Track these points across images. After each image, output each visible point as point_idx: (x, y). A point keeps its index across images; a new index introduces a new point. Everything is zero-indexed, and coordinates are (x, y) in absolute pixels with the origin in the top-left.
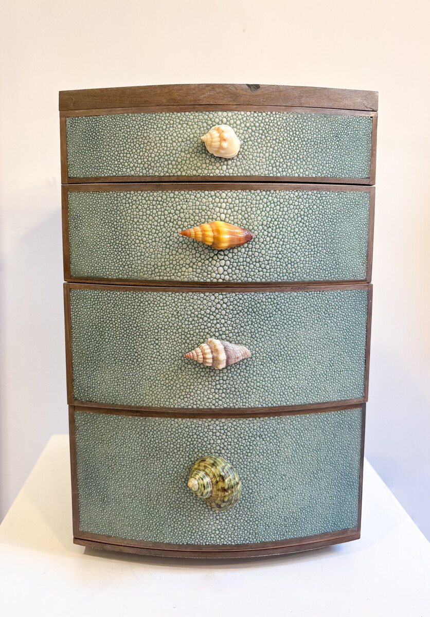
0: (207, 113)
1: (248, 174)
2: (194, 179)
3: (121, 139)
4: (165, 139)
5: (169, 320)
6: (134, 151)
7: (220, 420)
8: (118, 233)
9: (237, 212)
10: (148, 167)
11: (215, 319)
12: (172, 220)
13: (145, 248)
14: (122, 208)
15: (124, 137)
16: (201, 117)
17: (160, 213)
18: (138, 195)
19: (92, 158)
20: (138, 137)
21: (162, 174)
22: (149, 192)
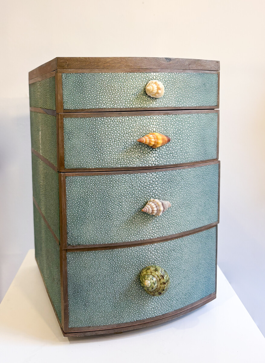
0: (146, 73)
1: (166, 106)
2: (139, 109)
3: (98, 87)
4: (123, 87)
5: (128, 190)
6: (106, 94)
7: (154, 244)
8: (96, 141)
9: (161, 127)
10: (114, 103)
11: (152, 187)
12: (128, 133)
13: (112, 149)
14: (99, 126)
15: (99, 86)
16: (142, 76)
17: (121, 129)
18: (109, 119)
19: (79, 98)
20: (108, 86)
21: (122, 107)
22: (115, 117)
